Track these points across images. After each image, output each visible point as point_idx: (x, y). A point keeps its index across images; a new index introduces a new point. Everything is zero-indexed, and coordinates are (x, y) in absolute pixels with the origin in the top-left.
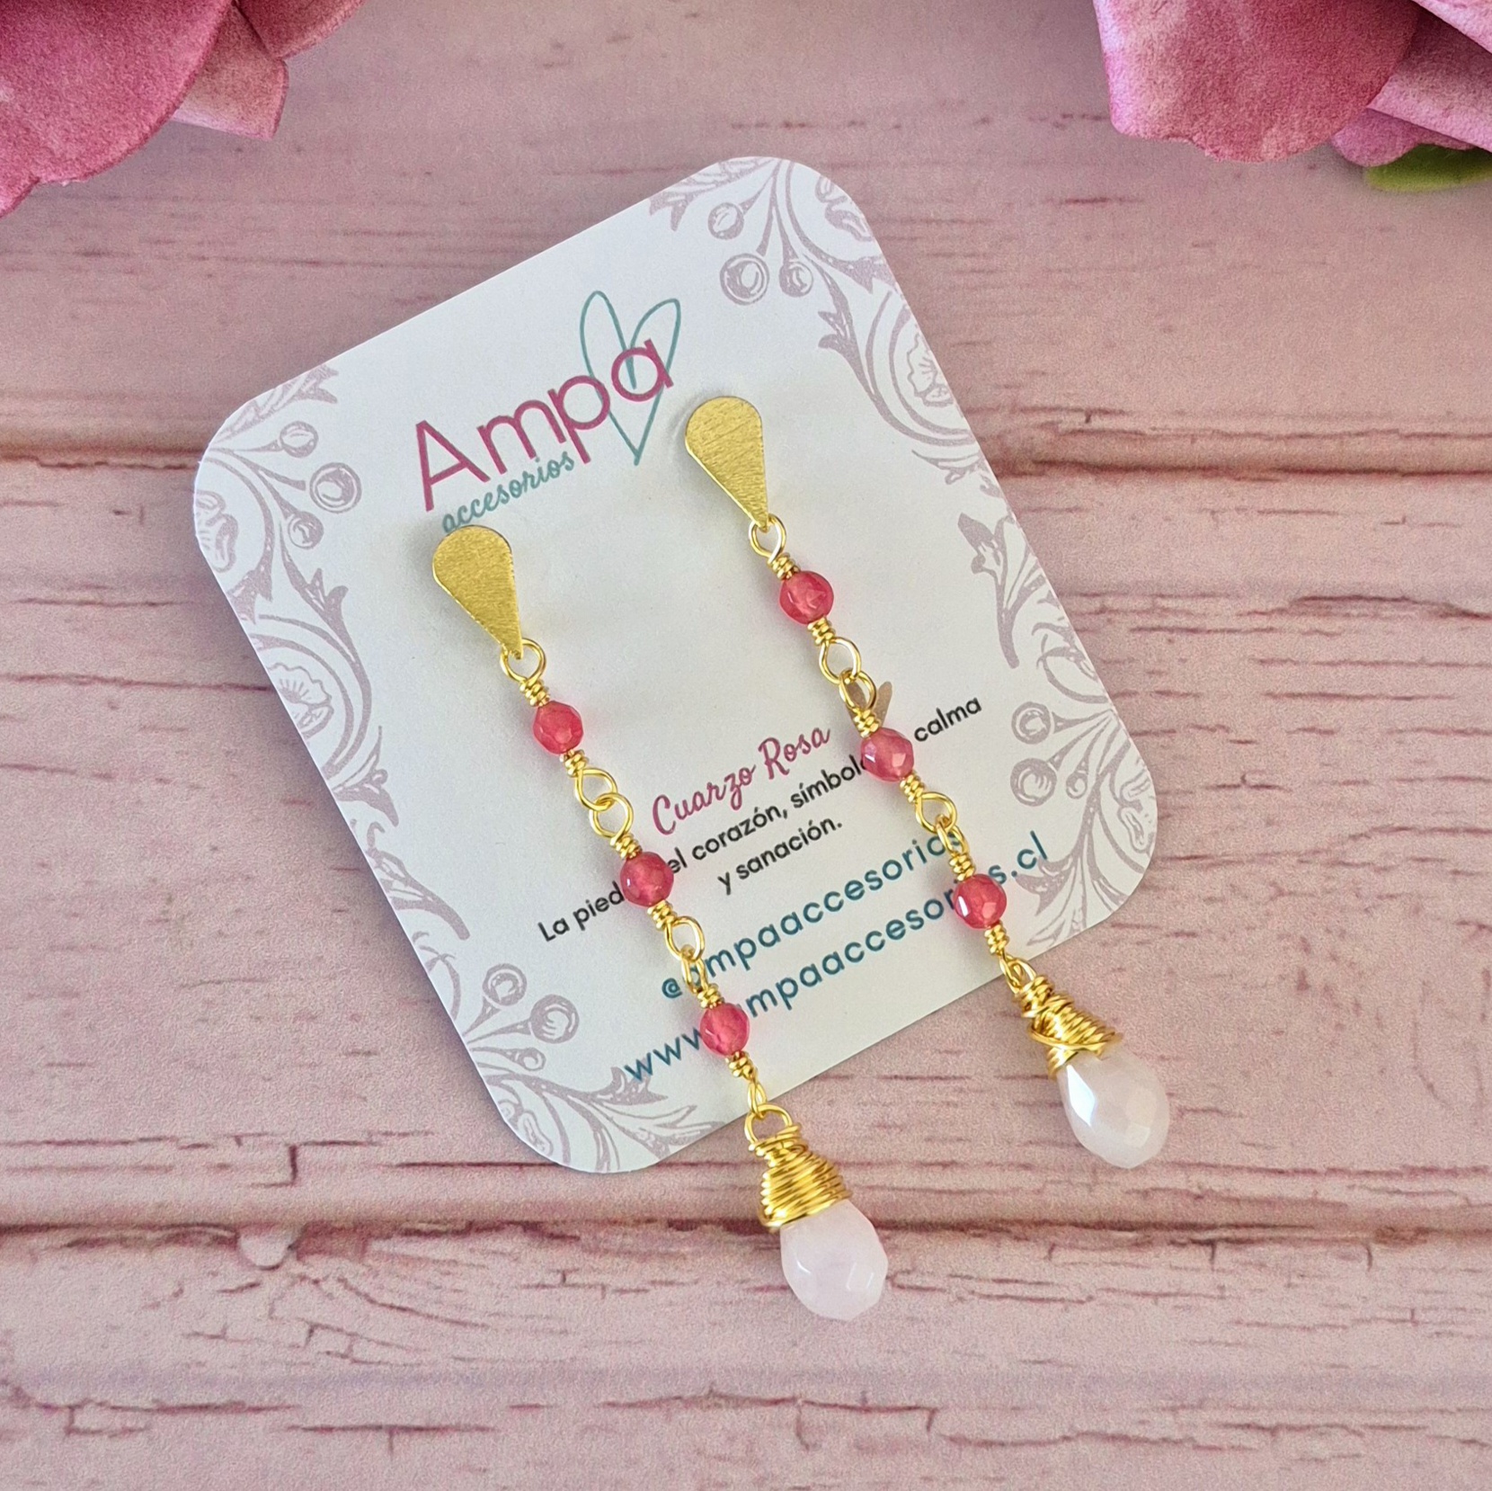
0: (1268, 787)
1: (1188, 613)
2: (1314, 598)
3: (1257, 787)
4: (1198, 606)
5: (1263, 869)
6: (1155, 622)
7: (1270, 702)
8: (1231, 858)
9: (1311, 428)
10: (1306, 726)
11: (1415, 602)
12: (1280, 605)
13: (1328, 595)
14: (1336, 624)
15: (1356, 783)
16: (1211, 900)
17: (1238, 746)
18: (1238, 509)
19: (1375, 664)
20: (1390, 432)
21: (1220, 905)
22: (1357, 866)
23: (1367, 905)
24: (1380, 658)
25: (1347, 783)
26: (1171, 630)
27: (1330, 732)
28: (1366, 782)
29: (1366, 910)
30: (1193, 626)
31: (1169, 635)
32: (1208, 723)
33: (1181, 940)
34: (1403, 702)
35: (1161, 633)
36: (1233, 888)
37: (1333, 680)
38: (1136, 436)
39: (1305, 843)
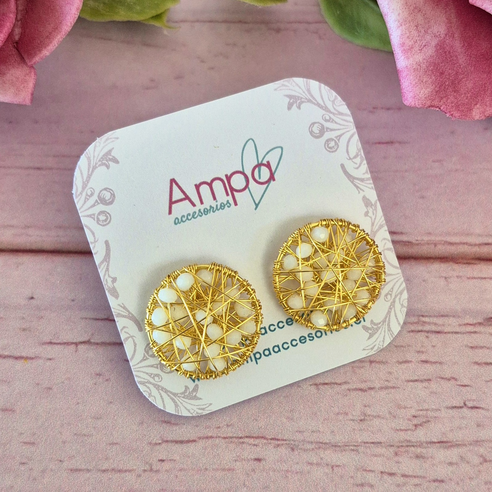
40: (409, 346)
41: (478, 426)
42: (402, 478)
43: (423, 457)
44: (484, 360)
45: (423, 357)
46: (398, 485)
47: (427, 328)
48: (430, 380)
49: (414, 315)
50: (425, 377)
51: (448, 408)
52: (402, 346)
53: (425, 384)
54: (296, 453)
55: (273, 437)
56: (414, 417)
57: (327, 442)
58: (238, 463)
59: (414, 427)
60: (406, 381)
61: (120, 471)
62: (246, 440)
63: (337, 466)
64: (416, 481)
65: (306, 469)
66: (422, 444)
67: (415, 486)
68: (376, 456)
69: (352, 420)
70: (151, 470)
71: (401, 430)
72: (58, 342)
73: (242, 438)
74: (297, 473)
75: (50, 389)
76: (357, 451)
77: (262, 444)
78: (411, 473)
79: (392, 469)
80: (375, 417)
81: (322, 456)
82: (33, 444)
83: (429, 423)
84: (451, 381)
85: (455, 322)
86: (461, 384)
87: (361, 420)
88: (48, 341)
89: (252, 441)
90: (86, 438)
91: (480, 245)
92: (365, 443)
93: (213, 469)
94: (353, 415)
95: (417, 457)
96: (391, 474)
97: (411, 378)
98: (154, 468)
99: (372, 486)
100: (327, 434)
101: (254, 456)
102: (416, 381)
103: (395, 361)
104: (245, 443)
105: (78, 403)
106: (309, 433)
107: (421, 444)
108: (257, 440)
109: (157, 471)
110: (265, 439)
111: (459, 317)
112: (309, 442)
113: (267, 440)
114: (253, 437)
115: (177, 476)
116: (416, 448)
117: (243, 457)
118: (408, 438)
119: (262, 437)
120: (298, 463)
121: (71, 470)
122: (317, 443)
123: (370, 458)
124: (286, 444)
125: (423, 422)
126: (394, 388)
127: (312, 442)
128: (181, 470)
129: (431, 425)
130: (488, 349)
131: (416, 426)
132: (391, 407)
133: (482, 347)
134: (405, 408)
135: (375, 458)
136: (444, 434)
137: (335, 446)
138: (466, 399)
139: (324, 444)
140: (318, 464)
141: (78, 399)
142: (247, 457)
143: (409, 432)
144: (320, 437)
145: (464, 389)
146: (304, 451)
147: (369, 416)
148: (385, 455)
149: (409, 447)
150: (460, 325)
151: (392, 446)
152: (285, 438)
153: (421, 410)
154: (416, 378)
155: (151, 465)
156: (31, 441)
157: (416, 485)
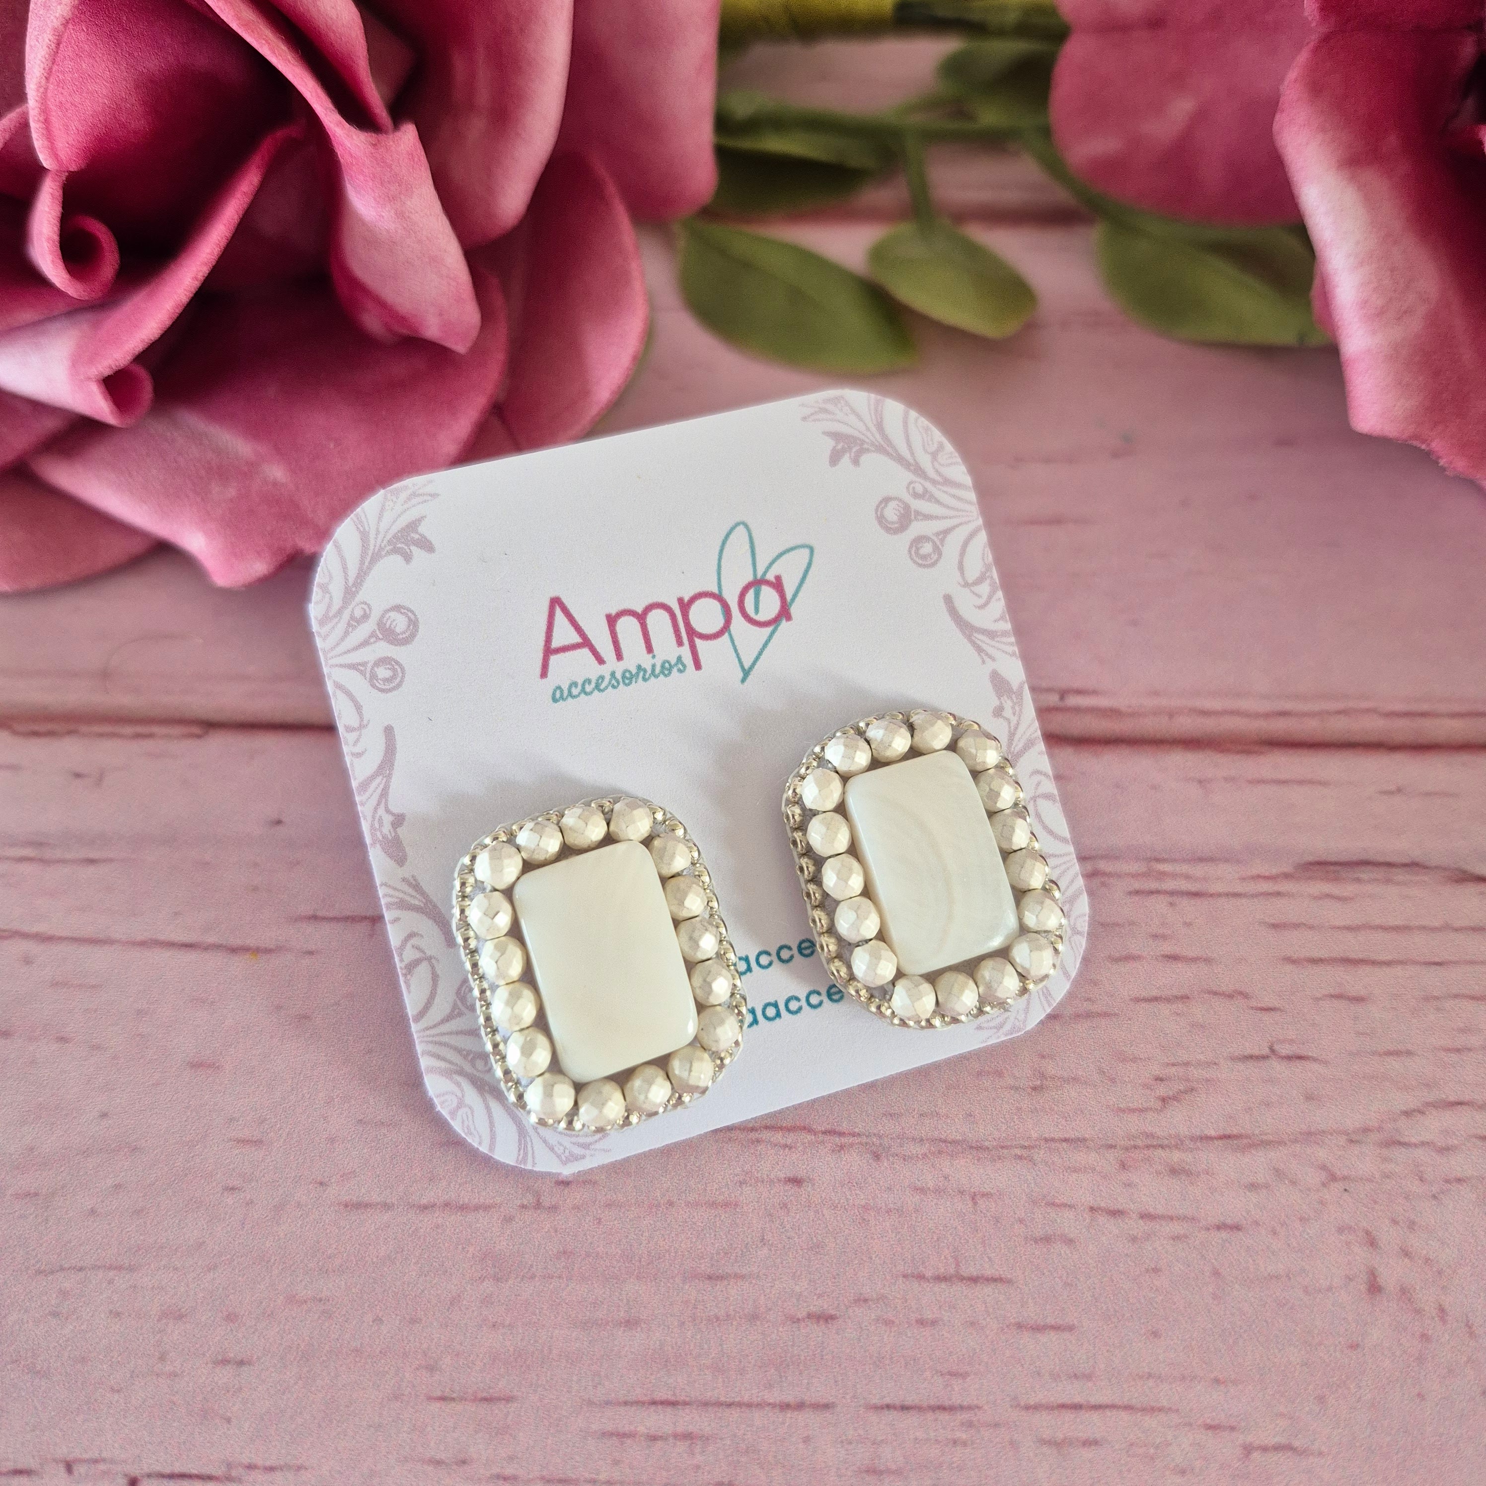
0: (1300, 1058)
1: (1187, 877)
2: (1320, 863)
3: (1289, 1058)
4: (1198, 870)
5: (1309, 1151)
6: (1153, 885)
7: (1289, 968)
8: (1271, 1138)
9: (1288, 706)
10: (1332, 992)
11: (1425, 867)
12: (1286, 870)
13: (1333, 860)
14: (1348, 889)
15: (1397, 1053)
16: (1253, 1187)
17: (1259, 1014)
18: (1226, 779)
19: (1396, 929)
20: (1368, 711)
21: (1264, 1191)
22: (1415, 1145)
23: (1435, 1189)
24: (1399, 922)
25: (1389, 1053)
26: (1172, 893)
27: (1358, 1000)
28: (1409, 1053)
29: (1434, 1197)
30: (1193, 890)
31: (1170, 899)
32: (1224, 989)
33: (1224, 1234)
34: (1434, 968)
35: (1161, 897)
36: (1278, 1173)
37: (1353, 945)
38: (1113, 713)
39: (1353, 1121)
40: (1132, 923)
41: (1309, 1098)
42: (1141, 1221)
43: (1188, 1173)
44: (1305, 953)
45: (1168, 948)
46: (1134, 1239)
47: (1170, 885)
48: (1188, 998)
49: (1137, 859)
50: (1175, 992)
51: (1234, 1059)
52: (1118, 925)
53: (1179, 1006)
54: (885, 1164)
55: (829, 1127)
56: (1159, 1079)
57: (958, 1138)
58: (747, 1190)
59: (1159, 1104)
60: (1131, 1000)
61: (463, 1208)
62: (766, 1135)
63: (983, 1195)
64: (1177, 1228)
65: (909, 1202)
66: (1182, 1142)
67: (1173, 1239)
68: (1076, 1170)
69: (1011, 1088)
70: (538, 1206)
71: (1132, 1111)
72: (331, 914)
73: (757, 1130)
74: (889, 1211)
75: (306, 1017)
76: (1031, 1160)
77: (803, 1144)
78: (1160, 1210)
79: (1117, 1199)
80: (1067, 1081)
81: (947, 1171)
82: (258, 1143)
83: (1194, 1093)
84: (1235, 999)
85: (1230, 873)
86: (1259, 1005)
87: (1034, 1089)
88: (311, 913)
89: (778, 1137)
90: (384, 1130)
91: (1267, 716)
92: (1046, 1140)
93: (688, 1204)
94: (1015, 1077)
95: (1174, 1171)
96: (1115, 1213)
97: (1144, 994)
98: (546, 1201)
99: (1070, 1242)
100: (956, 1120)
101: (785, 1174)
102: (1156, 999)
103: (1102, 955)
104: (763, 1141)
105: (370, 1051)
106: (913, 1117)
107: (1179, 1142)
108: (792, 1134)
109: (554, 1208)
110: (809, 1131)
111: (1238, 861)
112: (914, 1139)
113: (815, 1135)
114: (781, 1128)
115: (600, 1219)
116: (1167, 1149)
117: (759, 1175)
118: (1150, 1129)
119: (805, 1128)
120: (890, 1189)
121: (346, 1206)
122: (933, 1140)
123: (1062, 1176)
124: (861, 1143)
125: (1180, 1090)
126: (1106, 1015)
127: (922, 1140)
128: (609, 1205)
129: (1198, 1099)
130: (1310, 928)
131: (1164, 1100)
132: (1103, 1058)
133: (1296, 926)
134: (1134, 1060)
135: (1075, 1175)
136: (1231, 1117)
137: (978, 1148)
138: (1275, 1039)
139: (950, 1143)
140: (939, 1191)
141: (371, 1041)
142: (767, 1176)
143: (1150, 1115)
144: (940, 1127)
145: (1266, 1017)
146: (904, 1159)
147: (1053, 1078)
148: (1097, 1168)
149: (1152, 1149)
150: (1243, 879)
151: (1111, 1147)
152: (856, 1130)
153: (1173, 1065)
154: (1155, 993)
155: (538, 1195)
156: (253, 1136)
157: (1176, 1238)
